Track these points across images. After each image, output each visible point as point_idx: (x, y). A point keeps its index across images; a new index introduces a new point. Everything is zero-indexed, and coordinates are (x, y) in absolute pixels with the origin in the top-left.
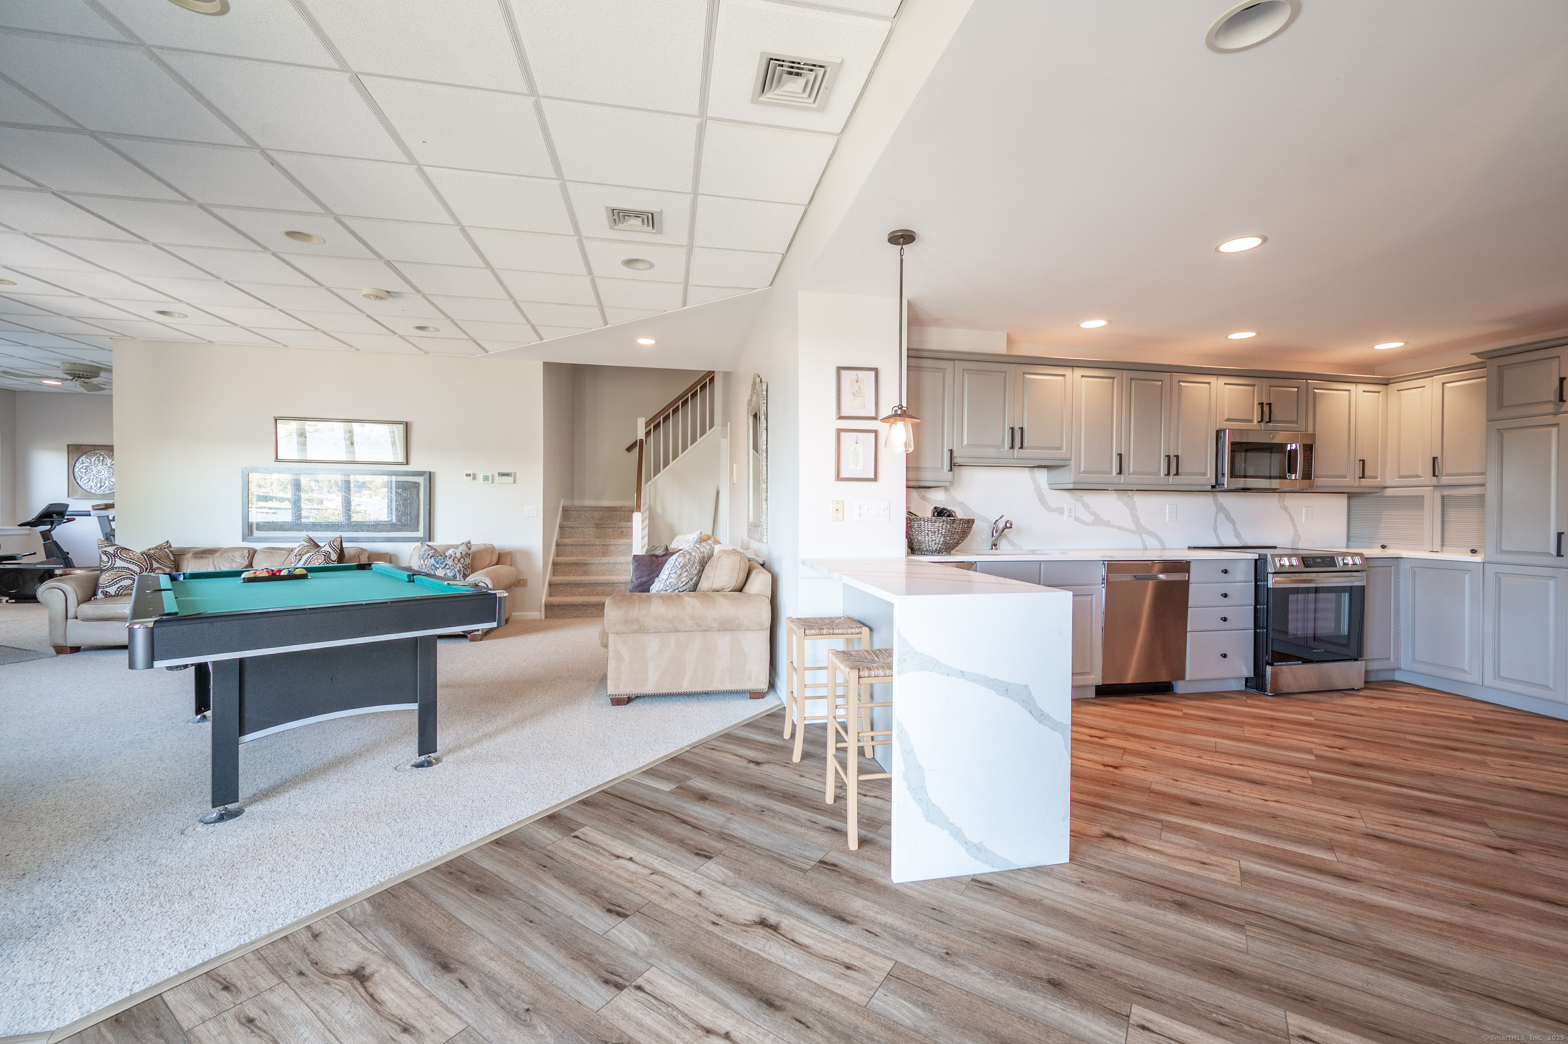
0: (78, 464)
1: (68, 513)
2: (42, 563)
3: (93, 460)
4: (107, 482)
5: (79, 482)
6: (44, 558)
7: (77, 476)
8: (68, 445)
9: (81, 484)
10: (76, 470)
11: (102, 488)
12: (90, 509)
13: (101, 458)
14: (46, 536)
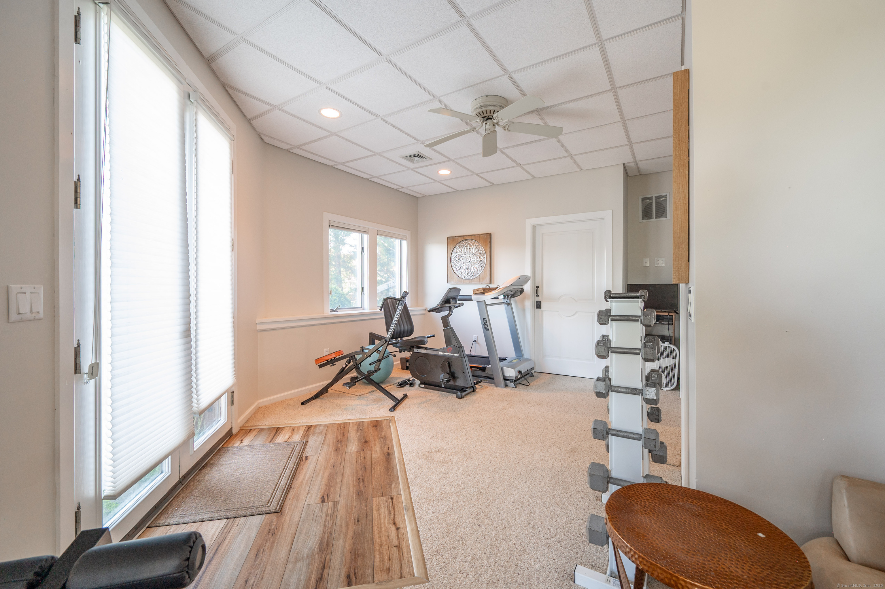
0: (453, 254)
1: (459, 297)
2: (443, 350)
3: (463, 249)
4: (472, 268)
5: (454, 269)
6: (444, 345)
7: (452, 264)
8: (448, 238)
9: (455, 271)
10: (452, 259)
11: (469, 275)
12: (472, 294)
13: (468, 247)
14: (445, 321)
